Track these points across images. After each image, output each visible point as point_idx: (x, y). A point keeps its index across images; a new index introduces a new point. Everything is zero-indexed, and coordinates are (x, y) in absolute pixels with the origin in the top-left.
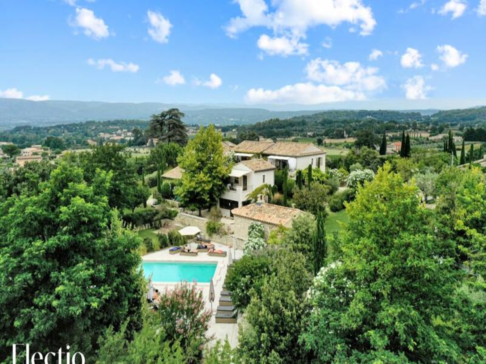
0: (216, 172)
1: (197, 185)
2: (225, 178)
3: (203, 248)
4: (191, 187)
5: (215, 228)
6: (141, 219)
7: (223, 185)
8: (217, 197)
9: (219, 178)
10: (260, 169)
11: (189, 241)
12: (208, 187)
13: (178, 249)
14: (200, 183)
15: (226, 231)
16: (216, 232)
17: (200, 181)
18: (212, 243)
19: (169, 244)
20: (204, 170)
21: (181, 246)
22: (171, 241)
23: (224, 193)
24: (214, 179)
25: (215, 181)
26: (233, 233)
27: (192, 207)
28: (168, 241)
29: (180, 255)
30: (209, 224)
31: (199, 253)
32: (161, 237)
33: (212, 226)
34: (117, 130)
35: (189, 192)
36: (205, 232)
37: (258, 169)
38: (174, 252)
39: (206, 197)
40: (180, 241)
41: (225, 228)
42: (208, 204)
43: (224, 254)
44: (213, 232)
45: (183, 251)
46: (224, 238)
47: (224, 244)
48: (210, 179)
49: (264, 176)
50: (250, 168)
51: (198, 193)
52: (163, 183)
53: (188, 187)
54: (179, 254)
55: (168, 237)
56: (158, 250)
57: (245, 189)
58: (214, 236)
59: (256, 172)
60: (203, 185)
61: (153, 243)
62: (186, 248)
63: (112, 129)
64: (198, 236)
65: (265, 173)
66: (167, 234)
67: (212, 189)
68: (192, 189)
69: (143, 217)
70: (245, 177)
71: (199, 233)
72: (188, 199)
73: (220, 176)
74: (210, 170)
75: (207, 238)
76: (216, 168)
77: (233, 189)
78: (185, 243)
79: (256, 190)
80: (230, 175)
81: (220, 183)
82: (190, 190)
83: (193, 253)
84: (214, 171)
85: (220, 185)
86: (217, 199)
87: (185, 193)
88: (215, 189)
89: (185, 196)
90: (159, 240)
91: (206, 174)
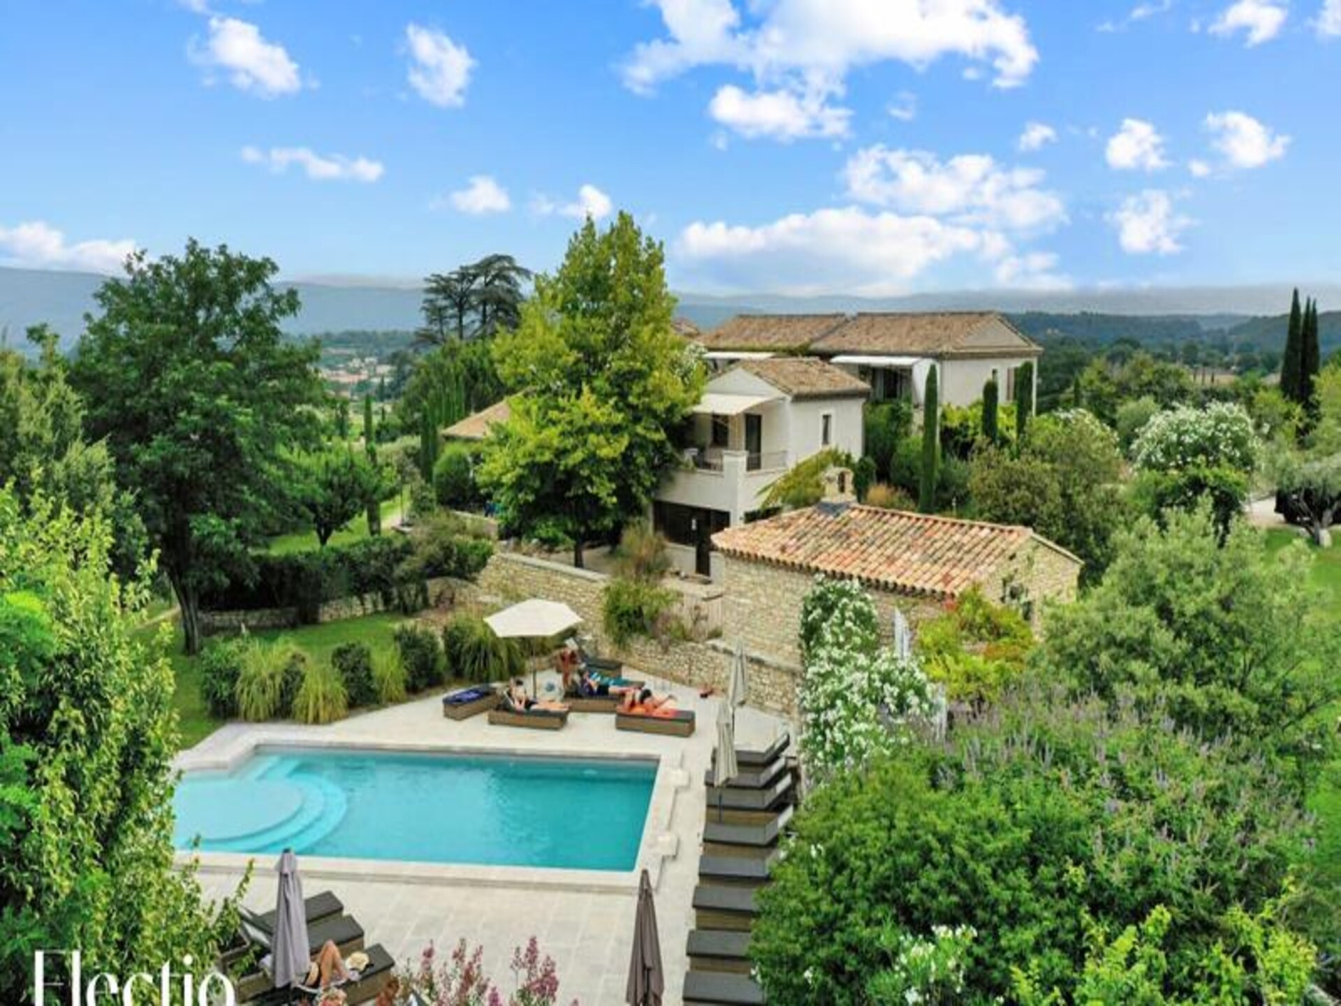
0: (645, 393)
1: (570, 442)
2: (677, 419)
3: (591, 694)
4: (541, 447)
5: (638, 613)
6: (344, 574)
7: (669, 448)
8: (647, 492)
9: (655, 415)
10: (815, 390)
11: (529, 664)
12: (611, 449)
13: (484, 694)
14: (580, 431)
15: (688, 624)
16: (643, 630)
17: (580, 422)
18: (627, 674)
19: (448, 676)
20: (598, 383)
21: (496, 685)
22: (454, 659)
23: (671, 479)
24: (637, 420)
25: (639, 429)
26: (716, 634)
27: (547, 528)
28: (443, 662)
29: (492, 722)
30: (614, 596)
31: (572, 717)
32: (409, 643)
33: (627, 603)
34: (350, 358)
35: (533, 467)
36: (598, 629)
37: (805, 389)
38: (462, 710)
39: (604, 490)
40: (493, 662)
41: (682, 612)
42: (608, 522)
43: (683, 724)
44: (632, 628)
45: (504, 707)
46: (678, 654)
47: (677, 680)
48: (618, 418)
49: (826, 418)
50: (775, 383)
51: (571, 474)
52: (443, 458)
53: (530, 445)
54: (484, 717)
55: (441, 644)
56: (395, 701)
57: (754, 464)
58: (638, 643)
59: (799, 398)
60: (592, 438)
61: (376, 672)
62: (519, 692)
63: (334, 356)
64: (571, 644)
65: (830, 409)
66: (438, 632)
67: (627, 457)
68: (547, 456)
69: (354, 565)
70: (753, 422)
71: (571, 632)
72: (531, 498)
73: (660, 407)
74: (622, 384)
75: (607, 651)
76: (640, 375)
77: (707, 466)
78: (515, 672)
79: (797, 472)
80: (697, 409)
81: (661, 436)
82: (538, 458)
83: (545, 713)
84: (637, 389)
85: (658, 447)
86: (644, 501)
87: (519, 471)
88: (641, 460)
89: (519, 485)
90: (404, 655)
91: (603, 398)
